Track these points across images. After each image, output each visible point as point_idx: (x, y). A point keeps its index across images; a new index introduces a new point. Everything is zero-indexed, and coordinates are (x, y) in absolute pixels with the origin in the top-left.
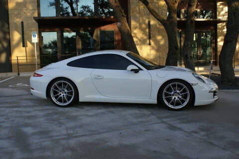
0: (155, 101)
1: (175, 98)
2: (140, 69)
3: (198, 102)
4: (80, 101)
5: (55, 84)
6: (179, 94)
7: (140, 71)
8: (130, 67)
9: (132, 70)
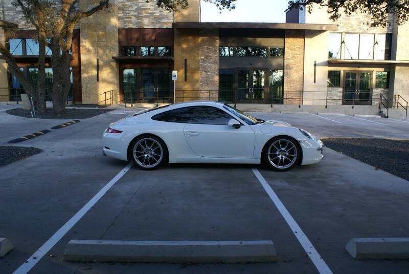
0: (258, 161)
1: (282, 157)
2: (242, 124)
3: (306, 160)
4: (170, 162)
5: (139, 143)
6: (284, 151)
7: (242, 126)
8: (232, 122)
9: (234, 125)
